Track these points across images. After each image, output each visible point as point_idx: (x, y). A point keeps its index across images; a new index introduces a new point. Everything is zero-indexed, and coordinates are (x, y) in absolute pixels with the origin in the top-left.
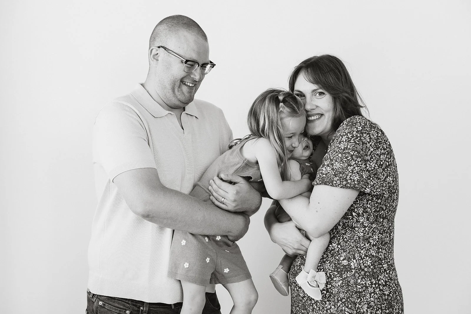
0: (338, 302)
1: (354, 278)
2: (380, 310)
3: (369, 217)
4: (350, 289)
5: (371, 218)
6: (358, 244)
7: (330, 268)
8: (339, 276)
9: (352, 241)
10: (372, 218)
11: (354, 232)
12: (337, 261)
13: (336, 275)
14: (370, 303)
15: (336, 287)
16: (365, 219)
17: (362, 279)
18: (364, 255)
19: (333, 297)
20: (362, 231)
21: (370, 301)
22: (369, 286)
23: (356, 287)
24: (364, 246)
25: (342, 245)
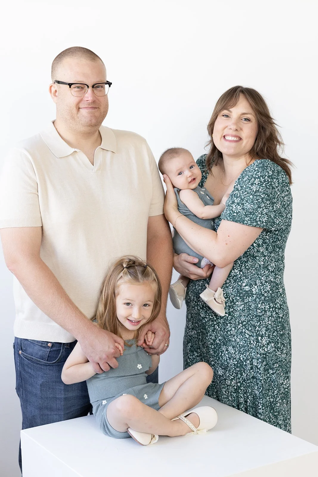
0: (239, 324)
1: (255, 303)
2: (276, 332)
3: (268, 247)
4: (251, 313)
5: (270, 248)
6: (259, 272)
7: (232, 293)
8: (241, 301)
9: (253, 269)
10: (271, 248)
11: (255, 261)
12: (239, 287)
13: (239, 299)
14: (267, 326)
15: (238, 311)
16: (265, 249)
17: (262, 304)
18: (264, 282)
19: (234, 320)
20: (262, 260)
21: (268, 324)
22: (267, 310)
23: (256, 311)
24: (264, 274)
25: (244, 272)
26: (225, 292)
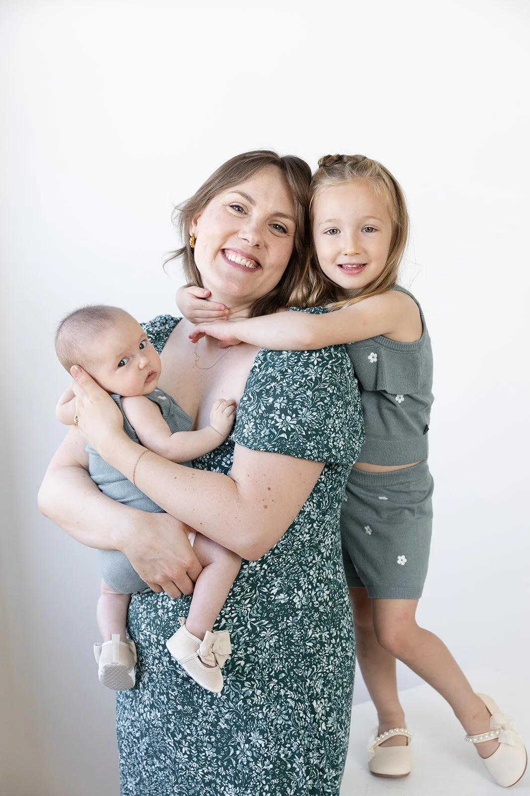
0: (270, 680)
1: (302, 627)
2: (341, 688)
4: (293, 650)
5: (324, 502)
6: (302, 558)
7: (252, 612)
8: (271, 628)
9: (290, 553)
10: (326, 502)
11: (292, 534)
12: (265, 597)
13: (266, 625)
14: (327, 676)
15: (265, 650)
17: (314, 628)
18: (315, 580)
19: (259, 672)
20: (307, 530)
21: (327, 671)
22: (326, 641)
23: (305, 645)
24: (314, 562)
25: (271, 564)
26: (235, 614)
